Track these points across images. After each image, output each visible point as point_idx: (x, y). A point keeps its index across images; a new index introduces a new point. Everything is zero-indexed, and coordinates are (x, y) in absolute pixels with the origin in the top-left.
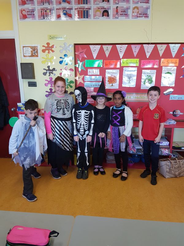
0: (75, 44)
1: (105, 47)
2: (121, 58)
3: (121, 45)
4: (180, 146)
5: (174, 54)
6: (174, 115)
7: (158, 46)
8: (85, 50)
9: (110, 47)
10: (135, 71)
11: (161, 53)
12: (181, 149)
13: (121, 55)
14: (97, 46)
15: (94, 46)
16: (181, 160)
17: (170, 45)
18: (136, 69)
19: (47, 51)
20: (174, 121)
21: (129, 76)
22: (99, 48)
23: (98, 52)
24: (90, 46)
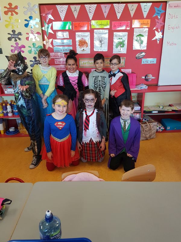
0: (40, 5)
1: (72, 7)
2: (91, 19)
3: (90, 5)
4: (151, 110)
5: (145, 15)
6: (146, 80)
7: (129, 5)
8: (51, 11)
9: (78, 7)
10: (106, 33)
11: (132, 13)
12: (151, 113)
13: (91, 16)
14: (65, 6)
15: (61, 6)
16: (152, 123)
17: (141, 4)
18: (107, 31)
19: (10, 13)
20: (145, 86)
21: (101, 40)
22: (67, 8)
23: (65, 13)
24: (56, 6)
